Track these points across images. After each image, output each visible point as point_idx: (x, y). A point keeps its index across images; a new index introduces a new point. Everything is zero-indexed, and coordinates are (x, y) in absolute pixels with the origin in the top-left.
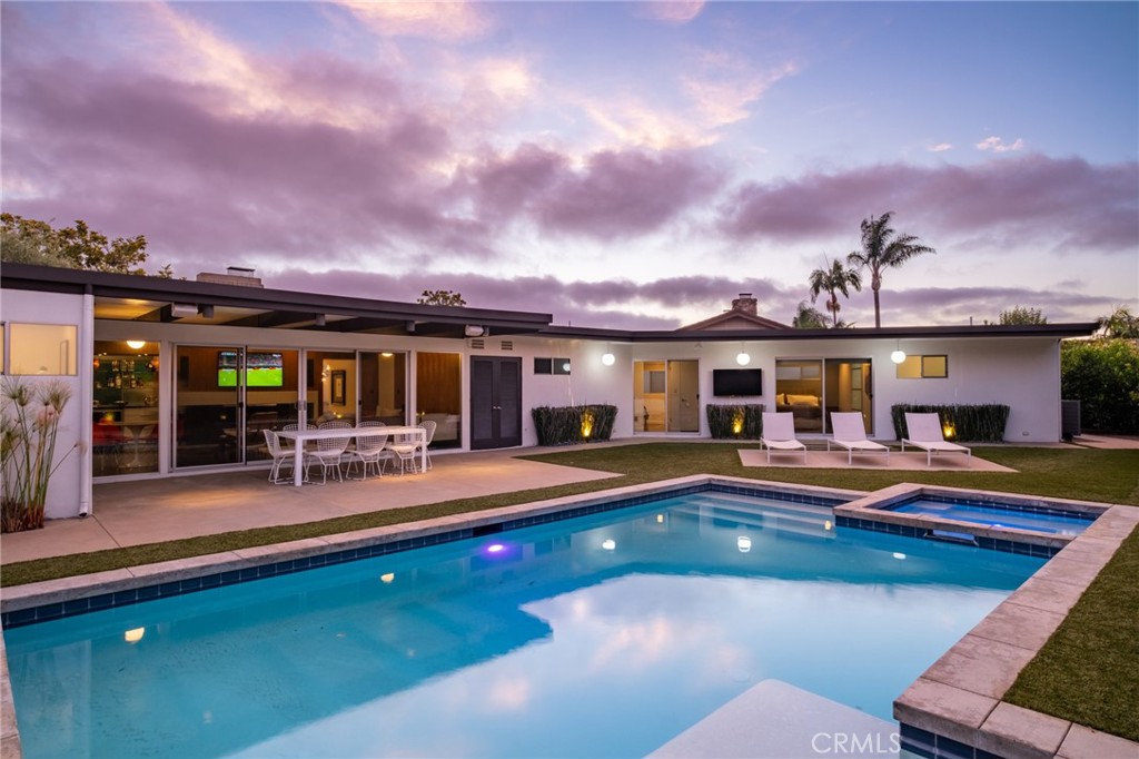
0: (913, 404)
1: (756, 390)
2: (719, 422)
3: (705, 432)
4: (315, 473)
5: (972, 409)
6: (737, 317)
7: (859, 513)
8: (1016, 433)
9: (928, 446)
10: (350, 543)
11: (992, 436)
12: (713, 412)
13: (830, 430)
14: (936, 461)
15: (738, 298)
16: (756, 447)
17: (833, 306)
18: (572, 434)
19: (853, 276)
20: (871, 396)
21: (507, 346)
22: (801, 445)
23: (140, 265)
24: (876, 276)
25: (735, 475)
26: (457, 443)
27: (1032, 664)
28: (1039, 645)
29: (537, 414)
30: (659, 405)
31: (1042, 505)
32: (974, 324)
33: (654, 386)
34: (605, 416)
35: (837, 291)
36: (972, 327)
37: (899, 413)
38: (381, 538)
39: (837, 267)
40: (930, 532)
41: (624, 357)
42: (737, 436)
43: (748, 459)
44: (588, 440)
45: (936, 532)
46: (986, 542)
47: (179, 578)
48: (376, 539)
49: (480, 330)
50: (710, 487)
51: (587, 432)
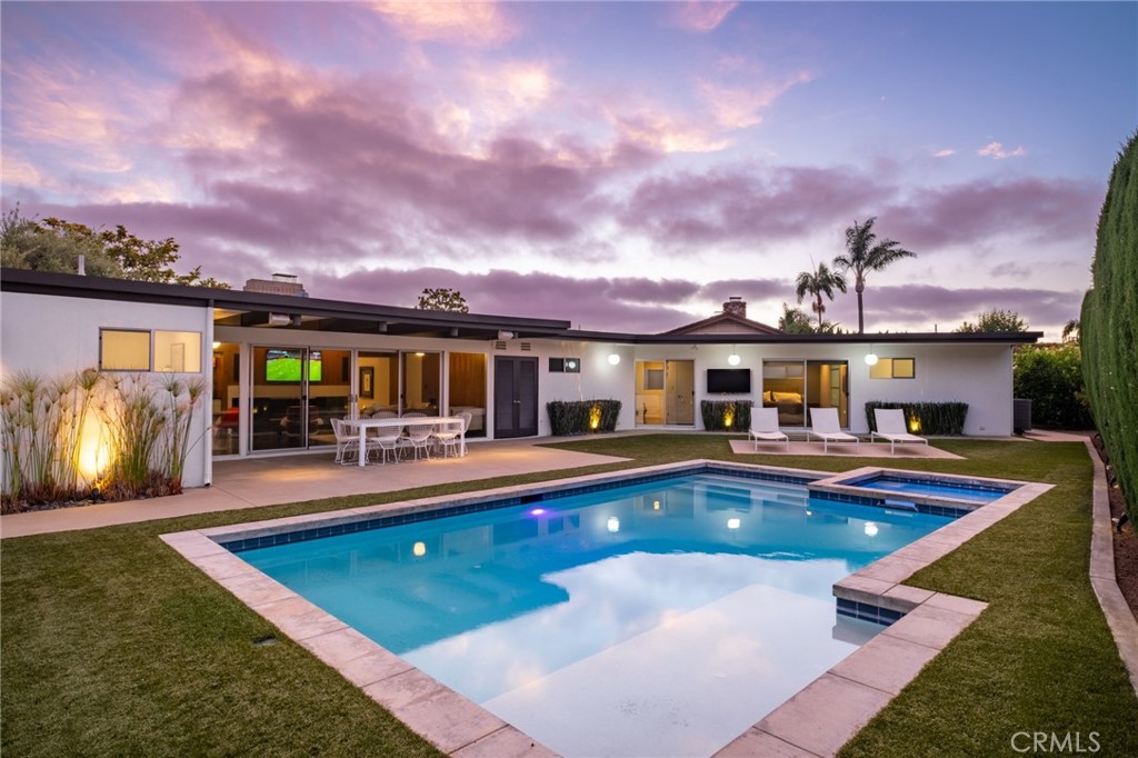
0: (884, 401)
1: (746, 388)
2: (712, 416)
3: (699, 426)
4: (374, 456)
5: (935, 406)
6: (728, 320)
7: (828, 488)
8: (974, 427)
9: (892, 437)
10: (433, 505)
11: (953, 430)
12: (706, 407)
13: (810, 424)
14: (898, 451)
15: (729, 301)
16: (746, 438)
17: (819, 308)
18: (581, 425)
19: (837, 278)
20: (847, 394)
21: (526, 347)
22: (783, 436)
23: (171, 266)
24: (860, 279)
25: (728, 460)
26: (482, 433)
27: (925, 568)
28: (933, 559)
29: (552, 408)
30: (657, 401)
31: (976, 483)
32: (939, 331)
33: (653, 382)
34: (611, 410)
35: (823, 293)
36: (936, 334)
37: (871, 408)
38: (454, 502)
39: (823, 270)
40: (883, 502)
41: (628, 358)
42: (727, 429)
43: (738, 447)
44: (595, 431)
45: (888, 502)
46: (923, 508)
47: (317, 526)
48: (451, 502)
49: (511, 335)
50: (706, 470)
51: (595, 425)
